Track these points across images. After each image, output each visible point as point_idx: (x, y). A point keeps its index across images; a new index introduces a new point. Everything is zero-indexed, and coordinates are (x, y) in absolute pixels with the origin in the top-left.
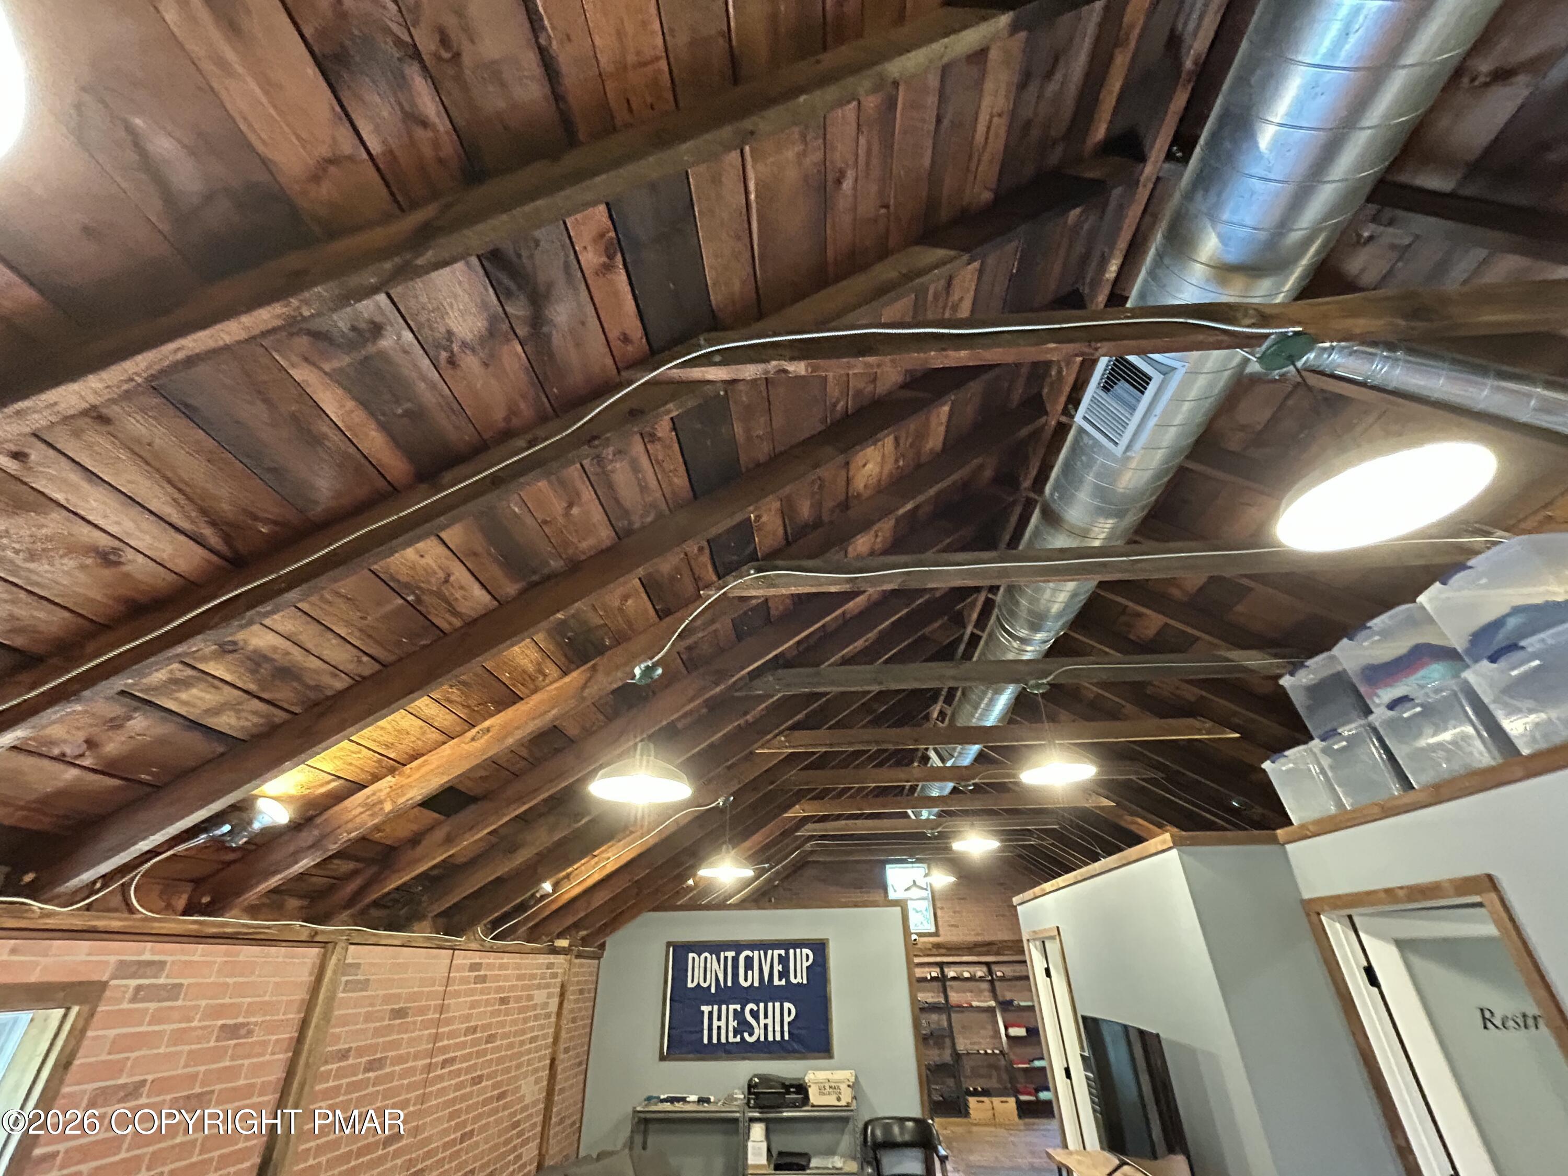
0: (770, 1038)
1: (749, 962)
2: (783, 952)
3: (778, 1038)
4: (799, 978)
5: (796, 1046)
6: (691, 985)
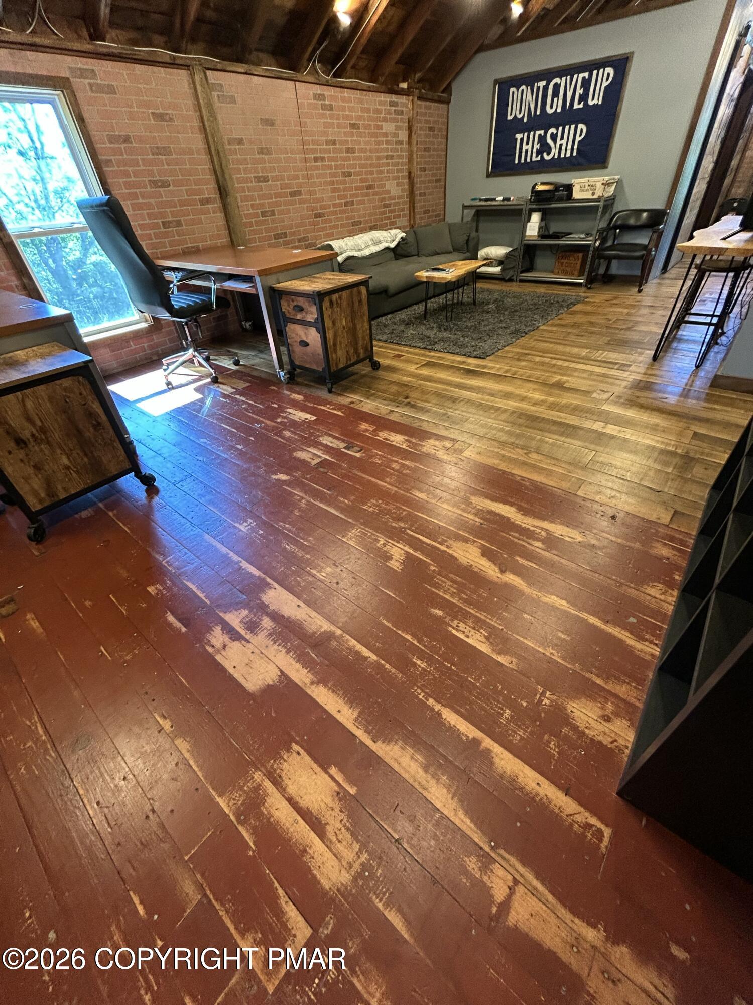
0: (563, 155)
1: (557, 90)
2: (587, 75)
3: (568, 154)
4: (596, 99)
5: (580, 160)
6: (509, 117)
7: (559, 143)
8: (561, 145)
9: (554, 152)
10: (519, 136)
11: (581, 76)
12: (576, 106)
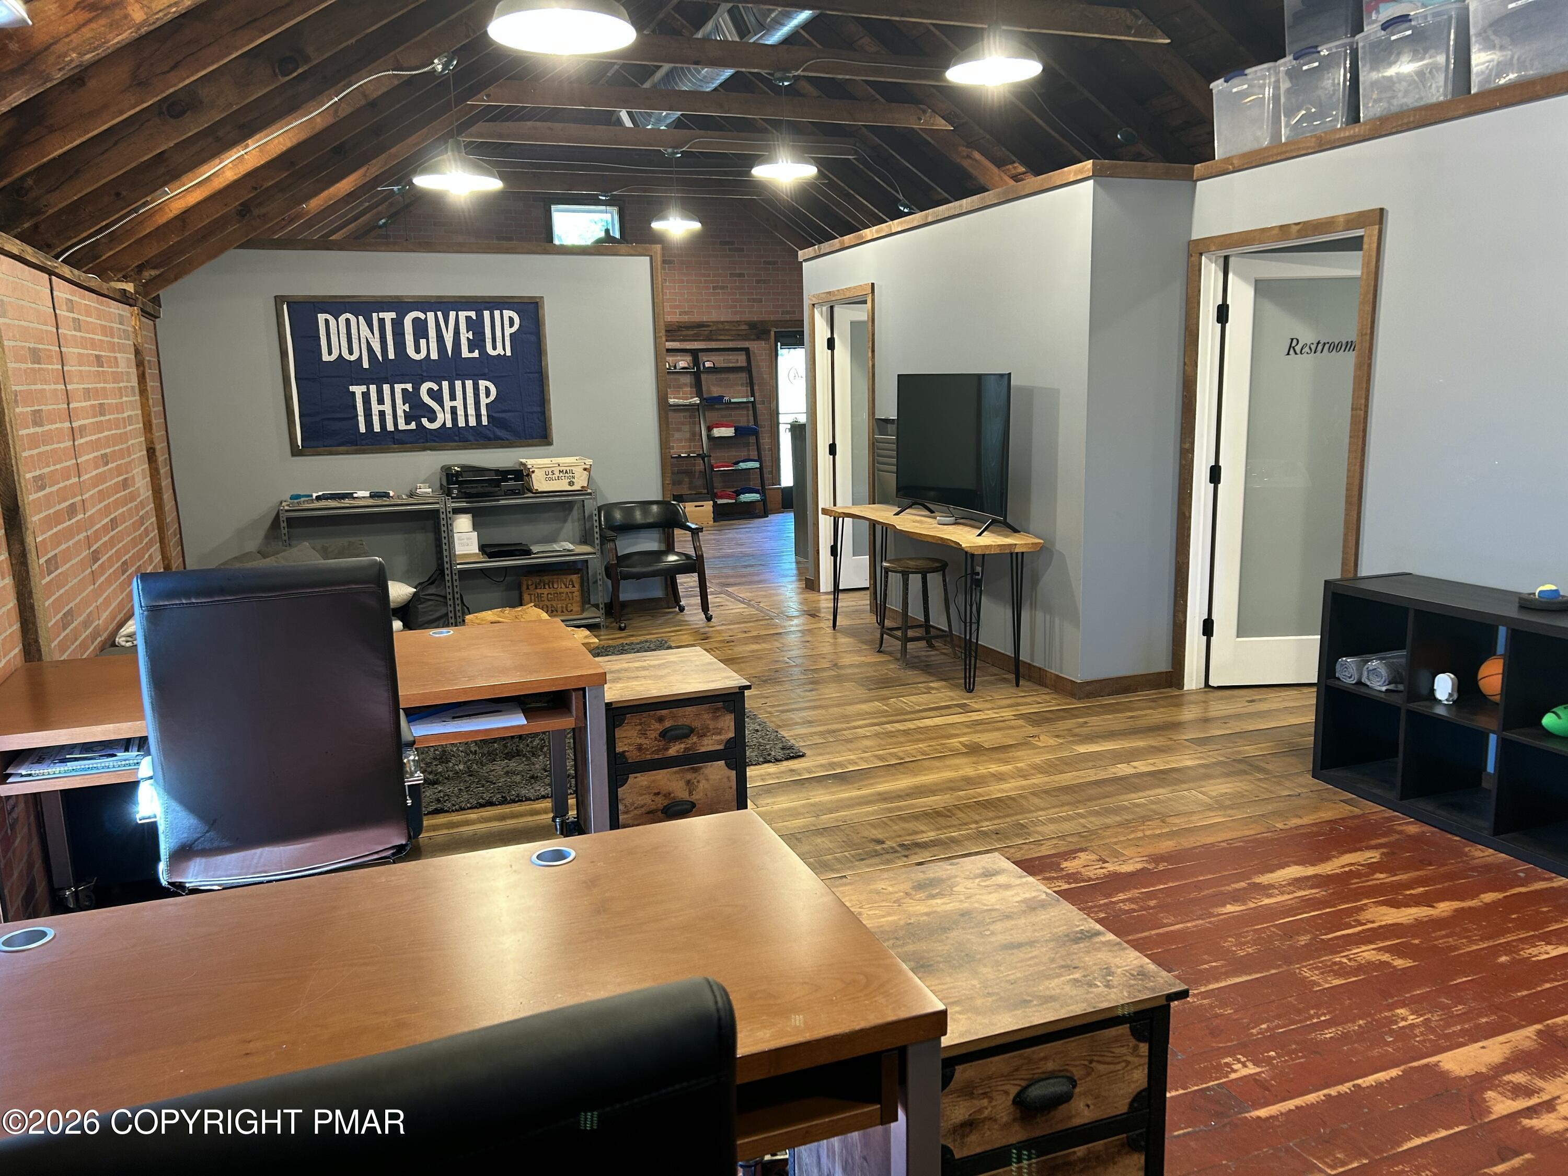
0: (461, 423)
3: (472, 422)
4: (500, 348)
5: (500, 433)
6: (326, 357)
7: (448, 404)
8: (454, 410)
9: (443, 418)
10: (358, 390)
11: (462, 315)
12: (465, 353)
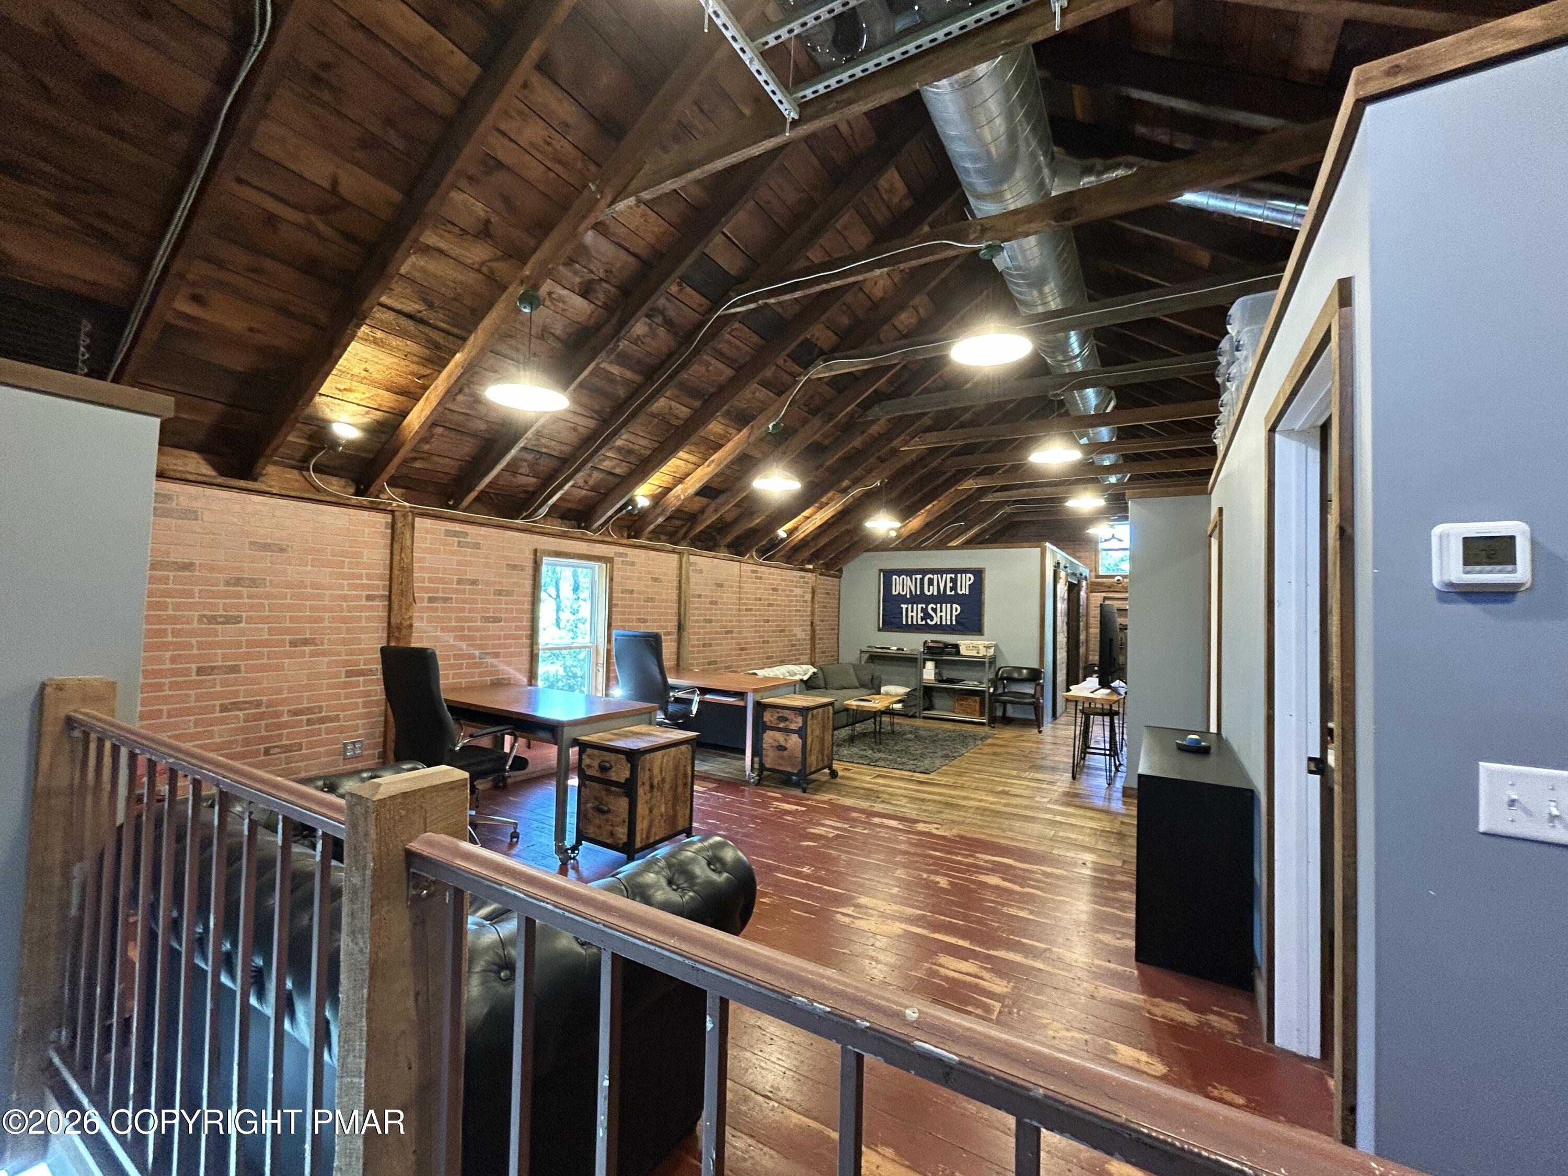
0: (944, 623)
1: (931, 582)
2: (953, 576)
3: (949, 623)
4: (965, 591)
5: (960, 628)
6: (894, 593)
7: (939, 614)
8: (941, 617)
9: (936, 620)
10: (904, 606)
11: (949, 576)
12: (948, 593)
